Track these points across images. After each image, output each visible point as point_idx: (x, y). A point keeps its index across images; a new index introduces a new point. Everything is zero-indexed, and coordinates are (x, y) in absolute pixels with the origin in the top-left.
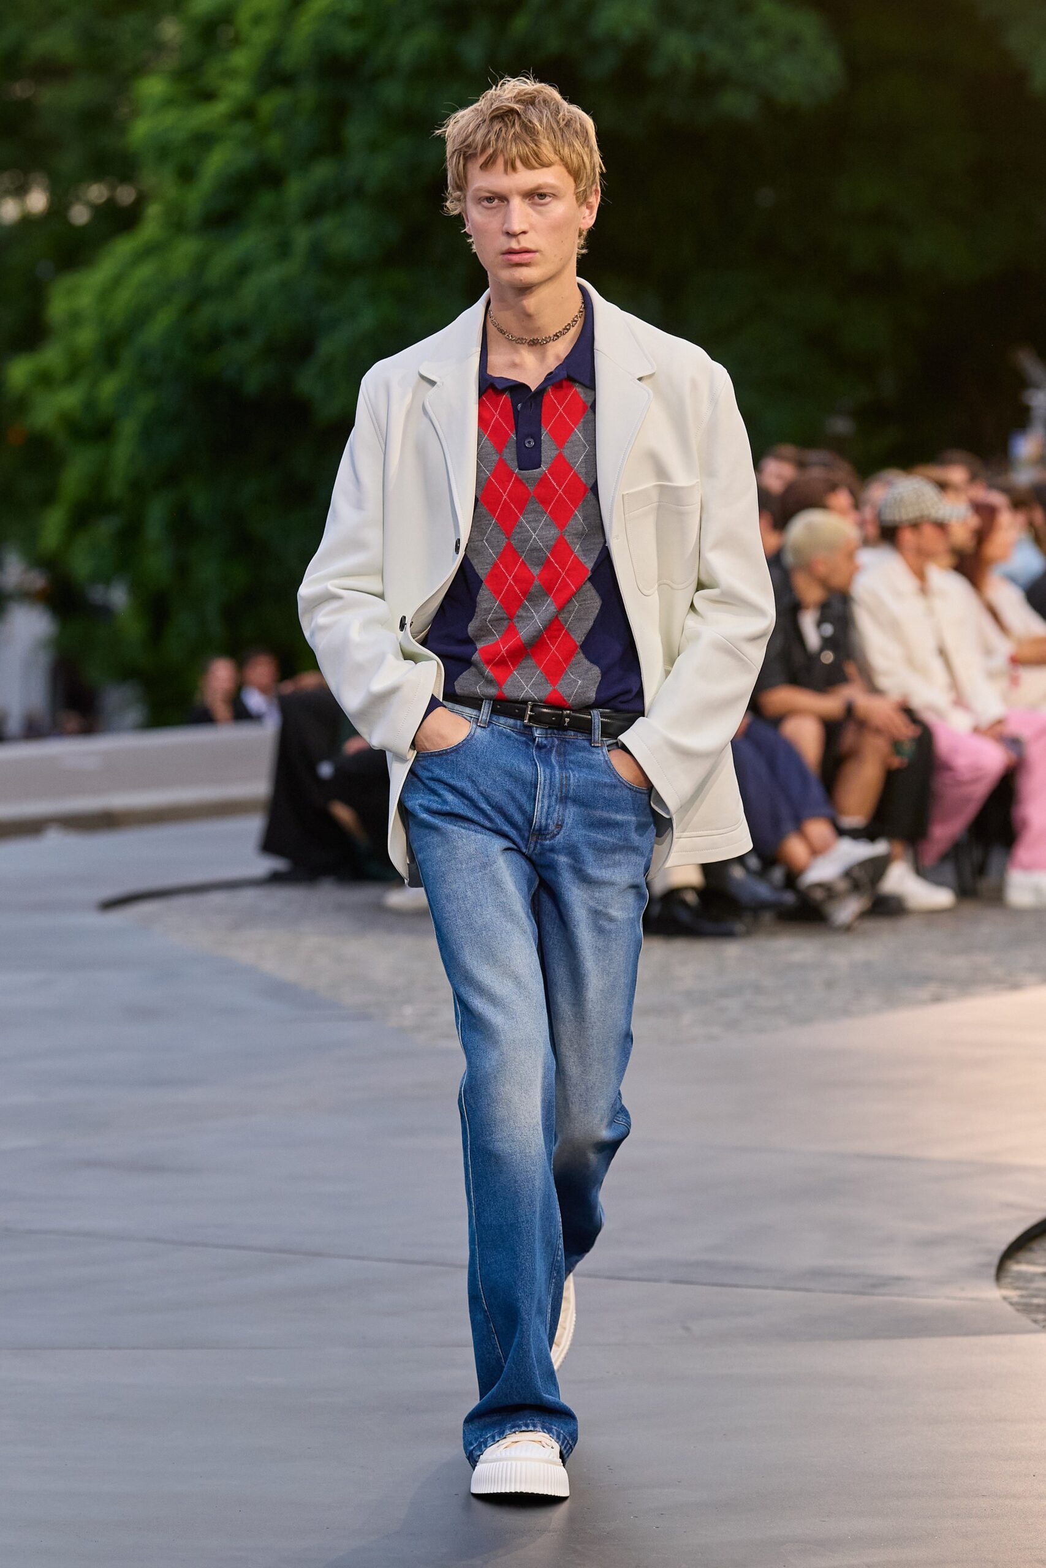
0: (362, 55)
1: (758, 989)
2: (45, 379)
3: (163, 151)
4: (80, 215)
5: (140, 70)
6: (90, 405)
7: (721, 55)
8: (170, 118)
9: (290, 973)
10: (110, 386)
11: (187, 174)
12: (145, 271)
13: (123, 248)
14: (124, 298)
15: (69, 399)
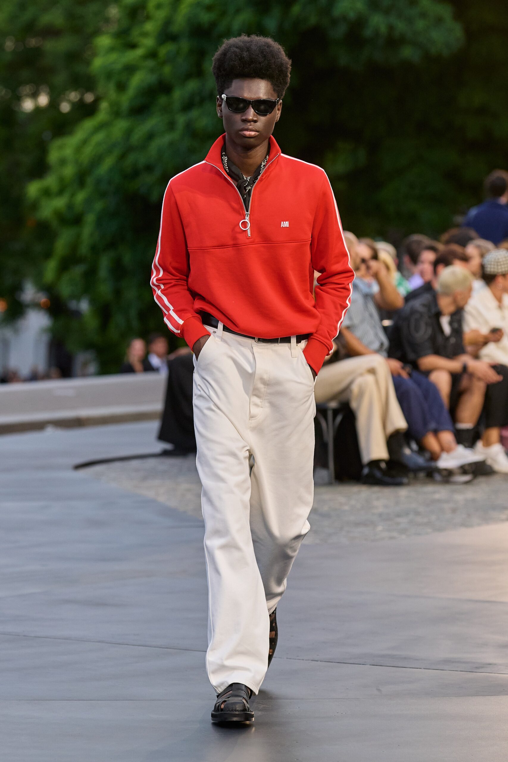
0: (213, 25)
1: (417, 513)
2: (47, 193)
3: (109, 75)
4: (65, 107)
5: (97, 32)
6: (70, 206)
7: (401, 26)
8: (113, 56)
9: (173, 503)
10: (80, 197)
11: (121, 87)
12: (100, 137)
13: (88, 124)
14: (88, 151)
15: (59, 203)
